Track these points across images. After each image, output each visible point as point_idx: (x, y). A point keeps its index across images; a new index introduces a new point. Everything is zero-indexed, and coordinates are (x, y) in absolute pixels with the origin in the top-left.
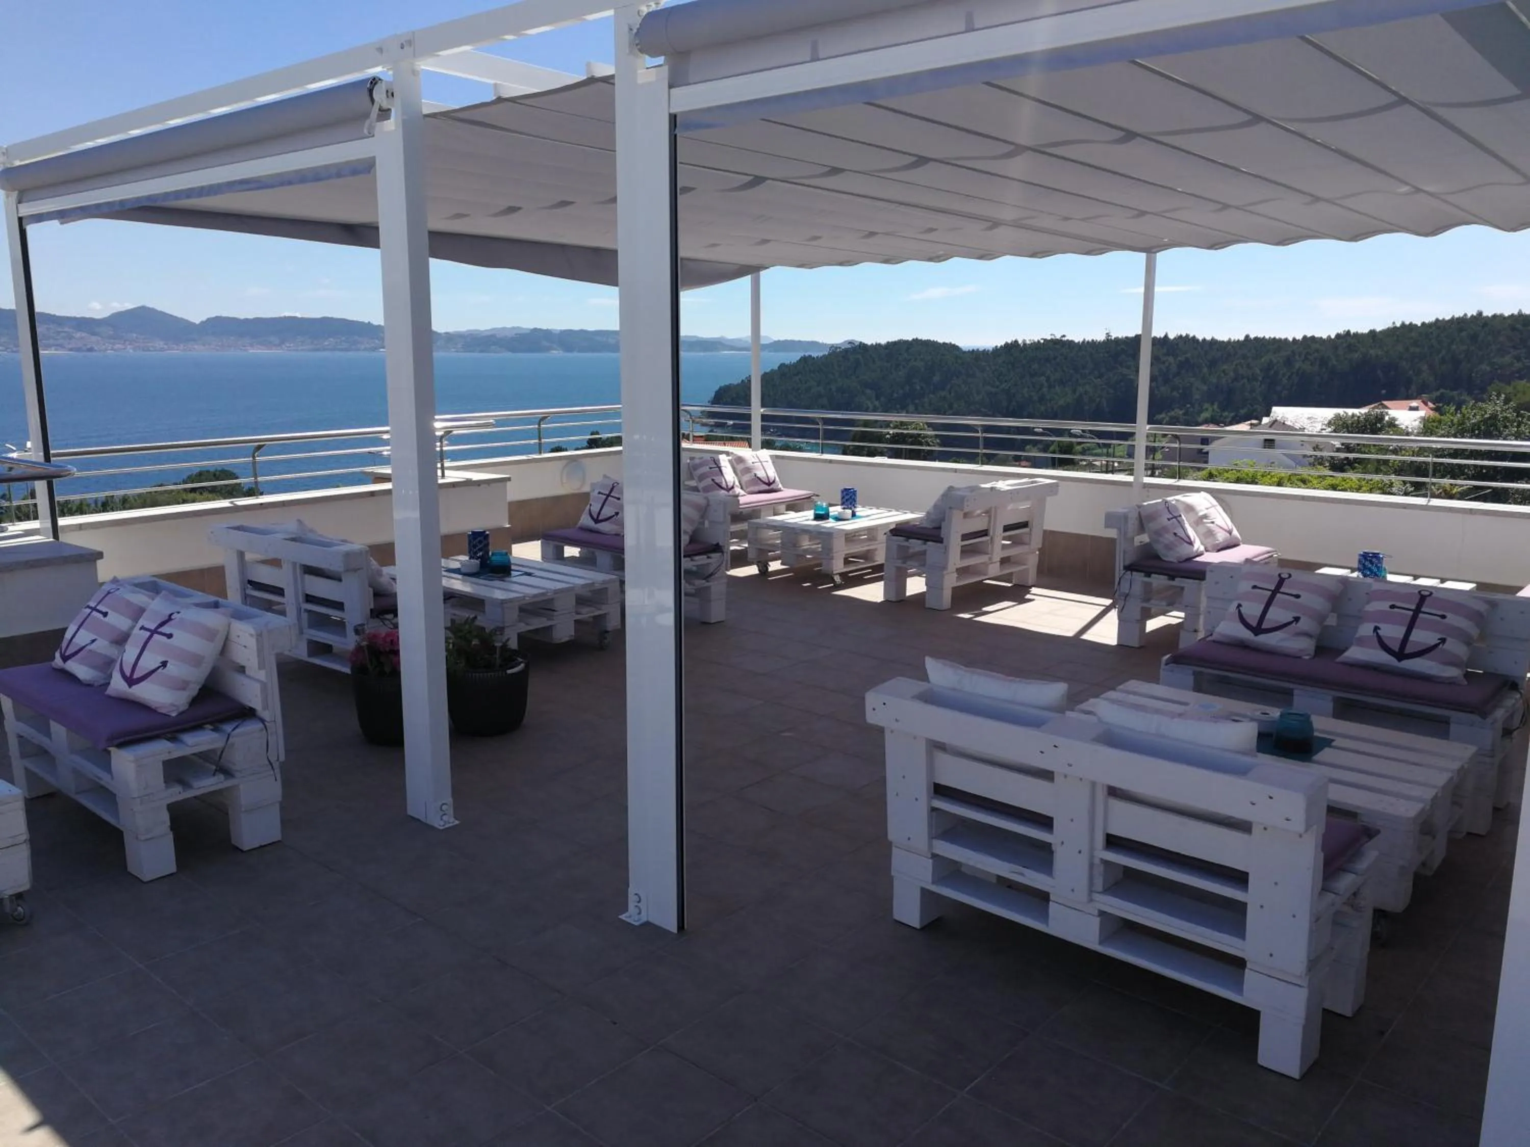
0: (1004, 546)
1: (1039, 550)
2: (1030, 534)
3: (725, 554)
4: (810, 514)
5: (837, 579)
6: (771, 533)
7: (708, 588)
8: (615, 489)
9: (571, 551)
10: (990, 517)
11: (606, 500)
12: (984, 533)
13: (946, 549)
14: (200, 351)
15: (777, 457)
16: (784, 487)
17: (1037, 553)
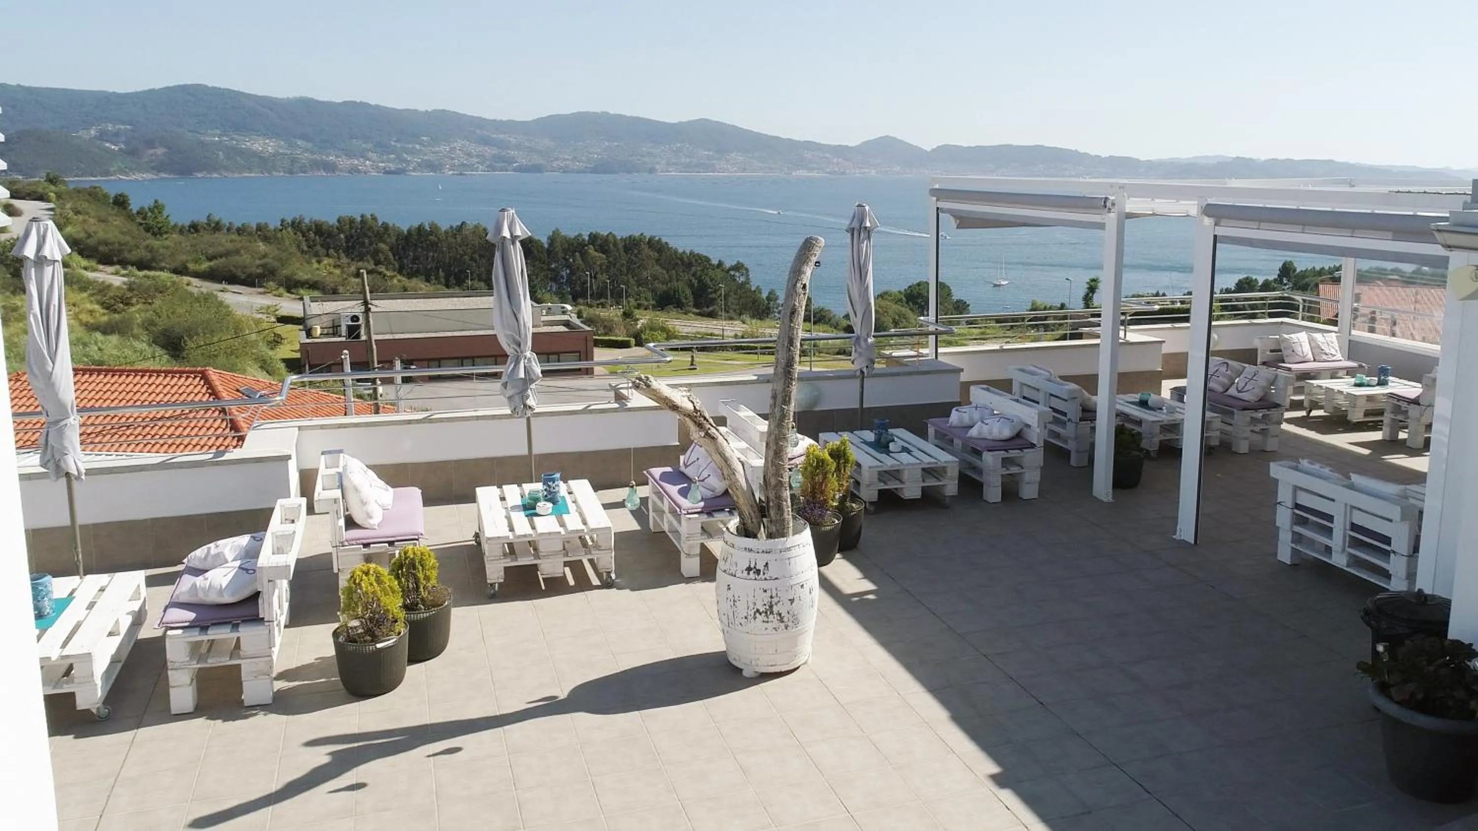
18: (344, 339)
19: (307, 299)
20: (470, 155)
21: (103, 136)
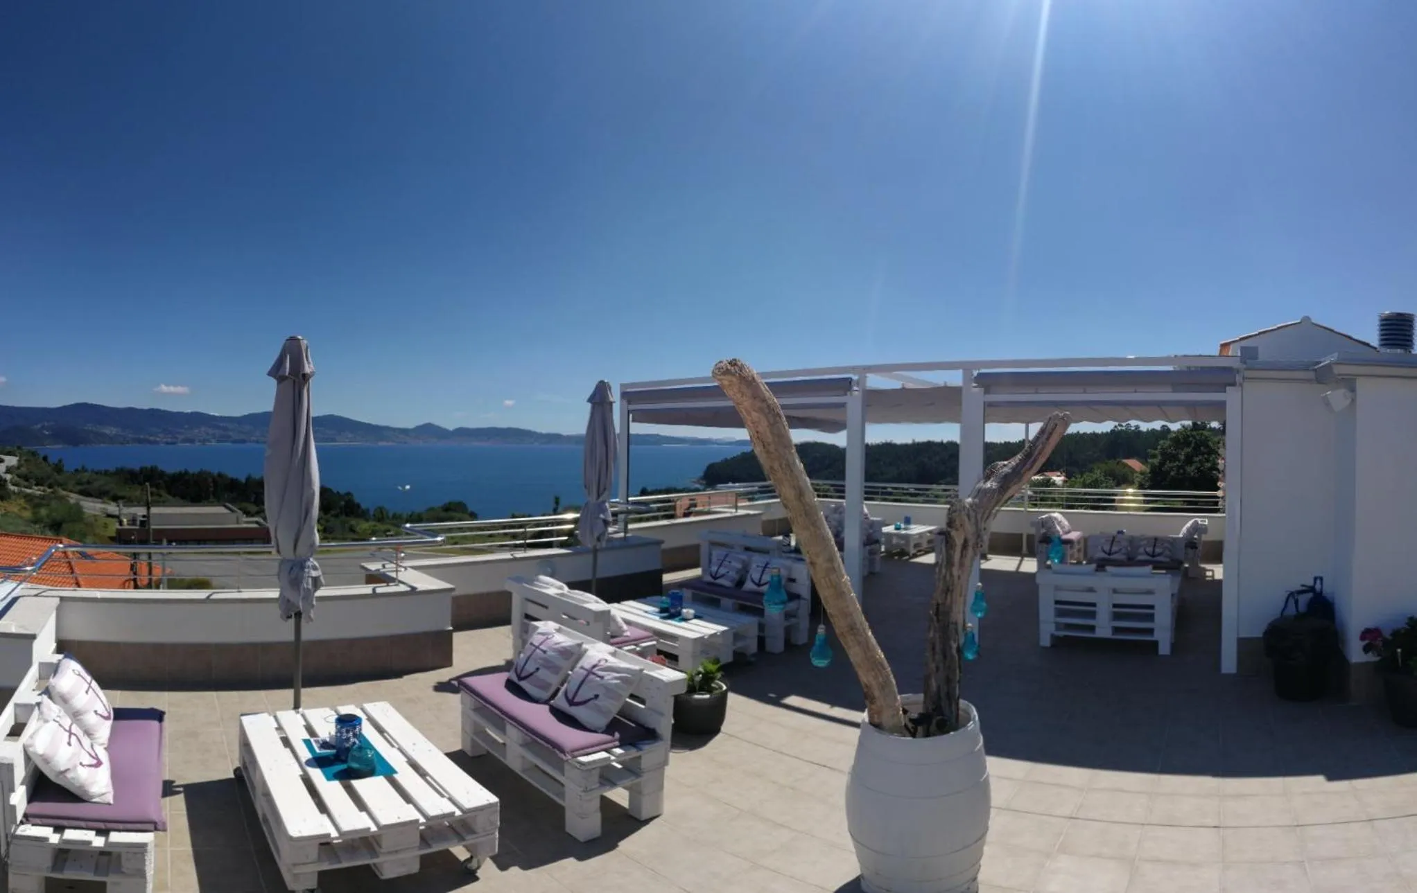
4: (894, 527)
18: (137, 527)
19: (121, 505)
20: (208, 434)
21: (43, 427)
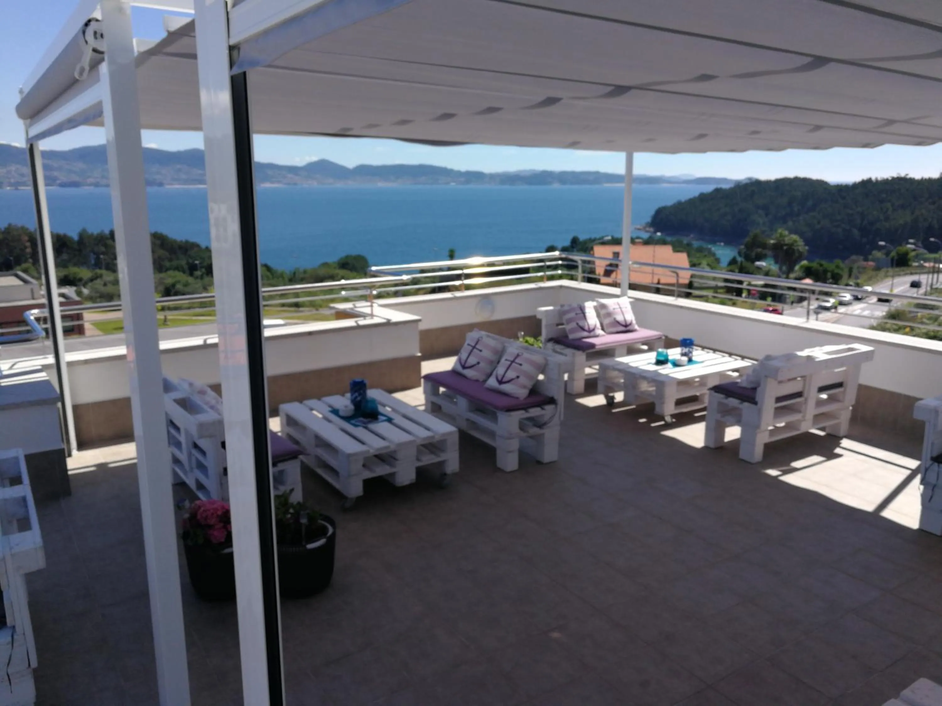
0: (820, 403)
1: (853, 406)
2: (844, 392)
3: (559, 406)
4: (652, 356)
5: (668, 419)
6: (615, 373)
7: (543, 435)
8: (479, 342)
9: (442, 389)
10: (805, 380)
11: (471, 351)
12: (799, 395)
13: (759, 412)
14: (352, 185)
15: (637, 300)
16: (639, 326)
17: (851, 408)
